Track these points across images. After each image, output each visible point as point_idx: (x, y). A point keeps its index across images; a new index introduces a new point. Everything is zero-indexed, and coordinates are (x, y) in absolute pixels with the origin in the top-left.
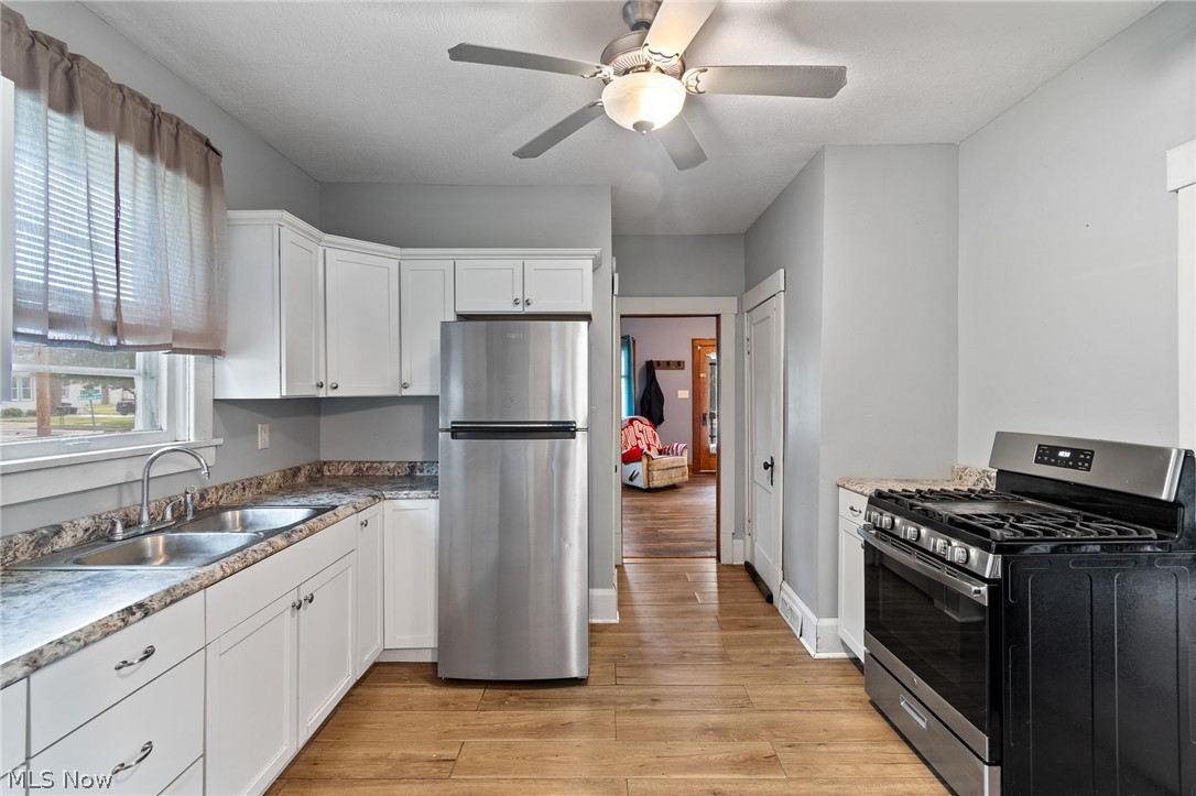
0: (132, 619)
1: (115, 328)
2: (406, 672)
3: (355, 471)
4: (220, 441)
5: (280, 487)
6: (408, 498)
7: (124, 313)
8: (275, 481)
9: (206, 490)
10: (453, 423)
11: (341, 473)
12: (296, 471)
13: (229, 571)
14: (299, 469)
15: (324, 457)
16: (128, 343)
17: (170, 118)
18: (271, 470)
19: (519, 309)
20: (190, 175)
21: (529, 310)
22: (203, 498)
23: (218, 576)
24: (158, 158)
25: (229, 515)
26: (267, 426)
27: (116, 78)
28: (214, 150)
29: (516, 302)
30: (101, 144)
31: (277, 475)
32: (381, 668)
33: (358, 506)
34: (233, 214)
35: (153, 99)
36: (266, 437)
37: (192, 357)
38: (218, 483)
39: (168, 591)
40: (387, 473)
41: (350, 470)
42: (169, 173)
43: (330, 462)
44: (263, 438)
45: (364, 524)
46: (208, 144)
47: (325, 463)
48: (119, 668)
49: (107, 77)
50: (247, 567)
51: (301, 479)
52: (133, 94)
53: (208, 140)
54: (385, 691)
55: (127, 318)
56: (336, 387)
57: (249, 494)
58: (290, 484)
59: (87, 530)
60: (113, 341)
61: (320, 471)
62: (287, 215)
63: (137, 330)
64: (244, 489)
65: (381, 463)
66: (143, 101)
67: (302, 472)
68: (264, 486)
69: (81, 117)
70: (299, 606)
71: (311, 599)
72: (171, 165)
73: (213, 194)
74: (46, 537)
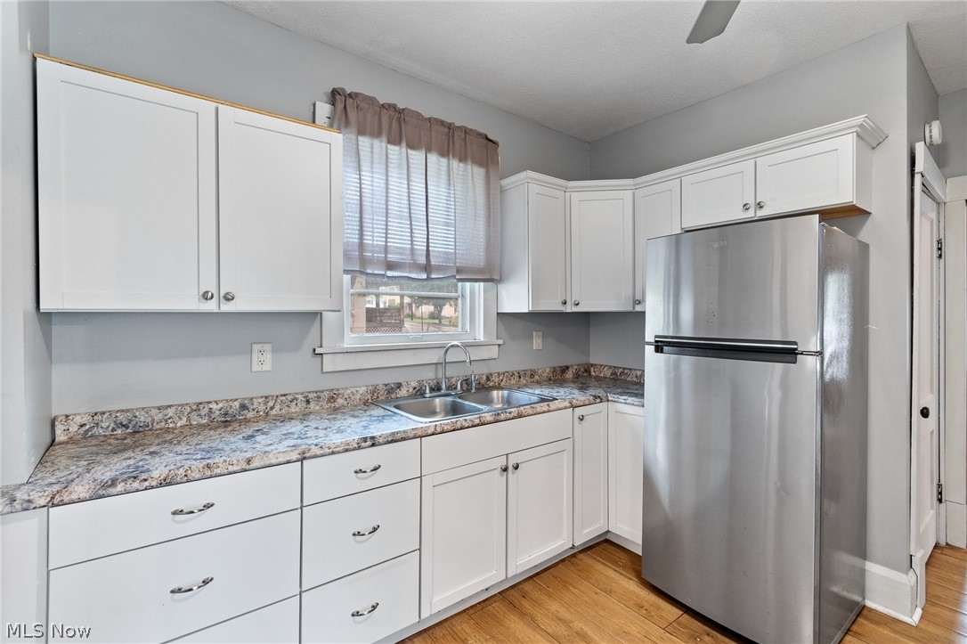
0: (363, 444)
1: (427, 268)
2: (624, 558)
3: (612, 374)
4: (501, 342)
5: (550, 379)
6: (626, 403)
7: (432, 259)
8: (546, 374)
9: (491, 374)
10: (656, 337)
11: (602, 375)
12: (565, 369)
13: (439, 430)
14: (567, 368)
15: (592, 361)
16: (433, 276)
17: (460, 128)
18: (544, 367)
19: (750, 214)
20: (475, 162)
21: (761, 213)
22: (488, 379)
23: (430, 432)
24: (451, 156)
25: (495, 393)
26: (541, 333)
27: (427, 115)
28: (491, 141)
29: (746, 207)
30: (417, 156)
31: (548, 370)
32: (609, 546)
33: (574, 401)
34: (505, 182)
35: (448, 120)
36: (540, 341)
37: (482, 284)
38: (502, 370)
39: (393, 433)
40: (635, 379)
41: (608, 373)
42: (461, 165)
43: (596, 365)
44: (537, 343)
45: (582, 419)
46: (487, 139)
47: (592, 365)
48: (356, 472)
49: (420, 114)
50: (454, 430)
51: (569, 375)
52: (436, 120)
53: (486, 136)
54: (600, 567)
55: (433, 261)
56: (578, 304)
57: (523, 381)
58: (558, 377)
59: (415, 388)
60: (424, 276)
61: (587, 370)
62: (530, 173)
63: (439, 268)
64: (520, 377)
65: (630, 369)
66: (442, 123)
67: (570, 370)
68: (536, 377)
69: (404, 144)
70: (505, 470)
71: (516, 467)
72: (462, 159)
73: (491, 172)
74: (393, 388)
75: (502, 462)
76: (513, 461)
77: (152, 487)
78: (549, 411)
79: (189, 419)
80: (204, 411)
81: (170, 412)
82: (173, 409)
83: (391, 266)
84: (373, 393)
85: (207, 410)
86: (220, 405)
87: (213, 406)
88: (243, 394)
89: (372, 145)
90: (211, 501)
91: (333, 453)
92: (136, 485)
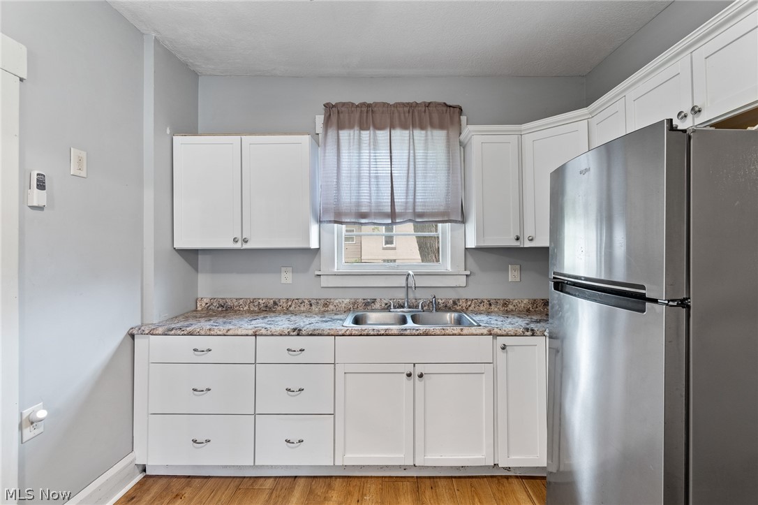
0: (292, 333)
1: (392, 215)
5: (529, 310)
7: (396, 208)
8: (523, 305)
9: (458, 300)
10: (553, 273)
13: (348, 333)
16: (397, 221)
22: (455, 303)
23: (340, 333)
24: (411, 128)
25: (448, 315)
26: (518, 267)
28: (450, 106)
29: (681, 116)
30: (383, 135)
31: (525, 302)
33: (495, 331)
36: (516, 274)
37: (450, 225)
39: (315, 329)
42: (421, 132)
44: (513, 275)
46: (447, 106)
48: (288, 350)
53: (445, 103)
55: (398, 209)
56: (533, 240)
57: (495, 309)
58: (540, 309)
60: (389, 221)
63: (401, 215)
64: (491, 305)
66: (404, 105)
69: (371, 128)
70: (409, 375)
71: (421, 376)
72: (422, 128)
73: (450, 133)
74: (369, 302)
75: (410, 369)
76: (419, 369)
77: (185, 335)
78: (460, 335)
79: (249, 307)
80: (256, 304)
81: (241, 302)
82: (242, 300)
83: (364, 216)
84: (354, 304)
85: (257, 303)
86: (264, 301)
87: (260, 301)
88: (275, 296)
89: (350, 134)
90: (210, 348)
91: (272, 335)
92: (179, 332)
